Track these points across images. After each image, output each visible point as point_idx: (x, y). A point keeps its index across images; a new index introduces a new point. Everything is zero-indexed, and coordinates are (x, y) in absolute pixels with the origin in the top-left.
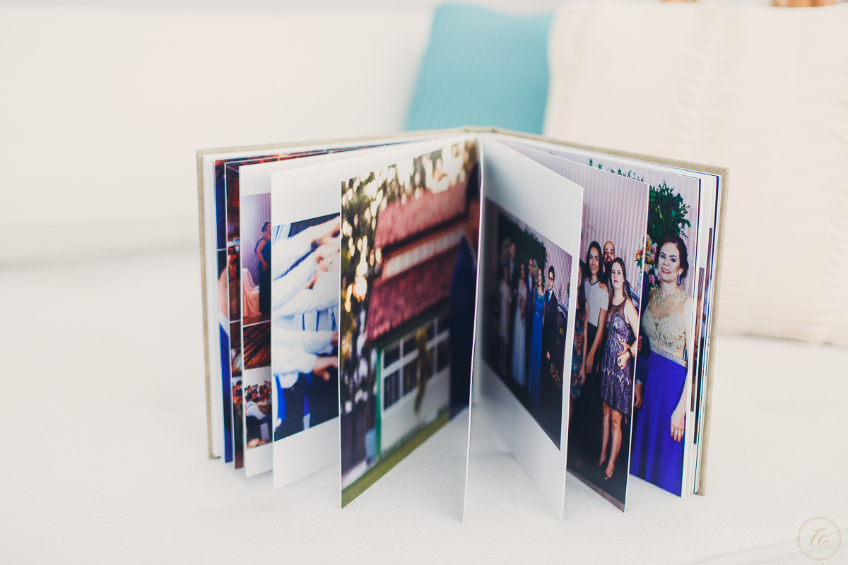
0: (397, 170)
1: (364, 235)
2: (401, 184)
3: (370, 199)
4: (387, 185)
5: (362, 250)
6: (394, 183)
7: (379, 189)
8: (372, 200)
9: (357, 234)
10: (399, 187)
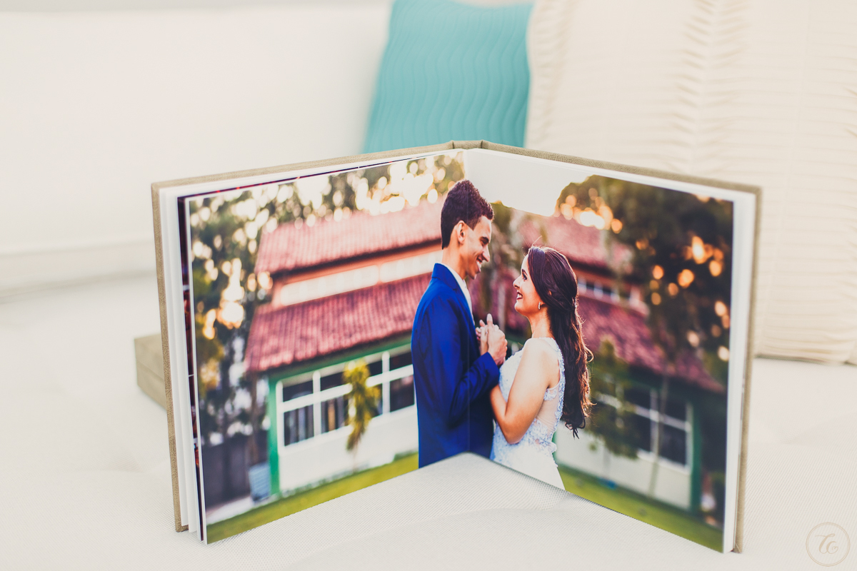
0: (296, 188)
1: (234, 257)
2: (305, 202)
3: (244, 220)
4: (277, 205)
5: (231, 273)
6: (291, 203)
7: (262, 209)
8: (248, 220)
9: (219, 257)
10: (302, 207)
